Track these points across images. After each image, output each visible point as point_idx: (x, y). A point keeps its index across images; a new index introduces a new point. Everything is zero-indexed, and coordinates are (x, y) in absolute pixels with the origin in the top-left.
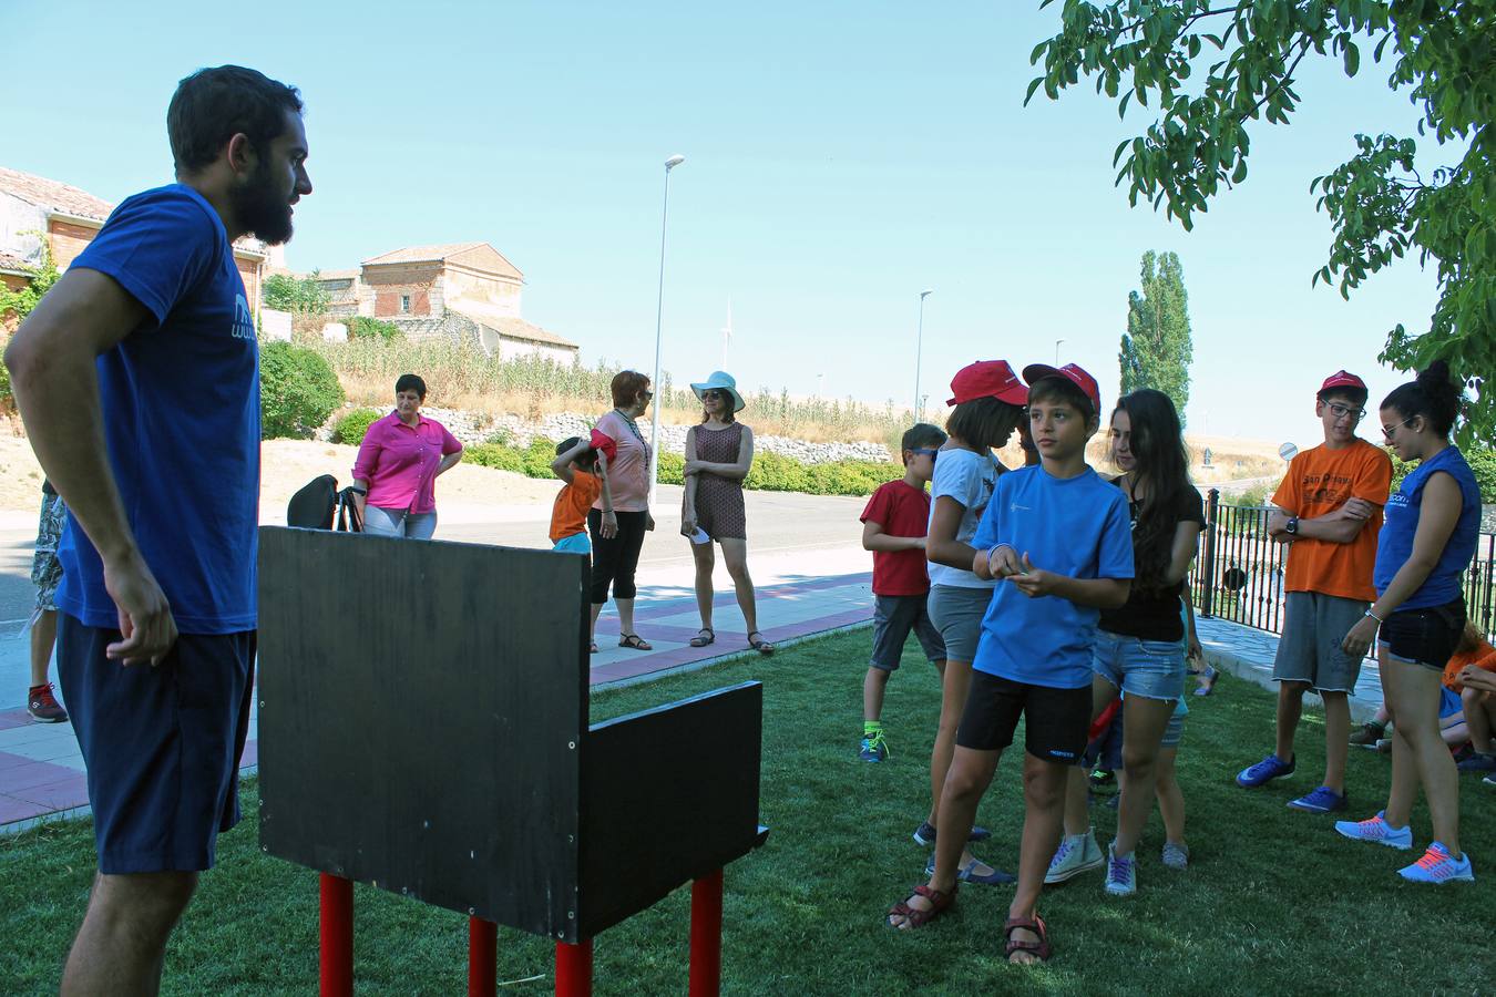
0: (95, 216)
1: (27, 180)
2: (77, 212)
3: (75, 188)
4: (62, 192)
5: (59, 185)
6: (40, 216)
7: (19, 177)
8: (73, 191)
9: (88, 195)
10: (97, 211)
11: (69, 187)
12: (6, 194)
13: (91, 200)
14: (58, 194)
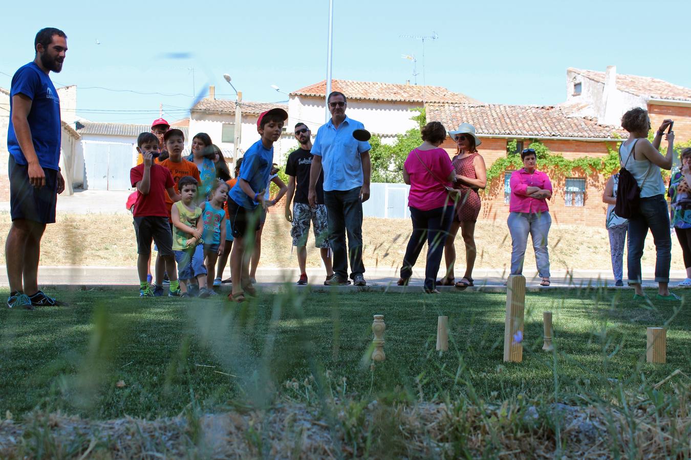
0: (675, 98)
1: (630, 80)
2: (665, 97)
3: (658, 80)
4: (651, 84)
5: (649, 79)
6: (643, 103)
7: (625, 79)
8: (659, 82)
9: (667, 83)
10: (676, 94)
11: (656, 80)
12: (622, 91)
13: (670, 86)
14: (650, 86)
